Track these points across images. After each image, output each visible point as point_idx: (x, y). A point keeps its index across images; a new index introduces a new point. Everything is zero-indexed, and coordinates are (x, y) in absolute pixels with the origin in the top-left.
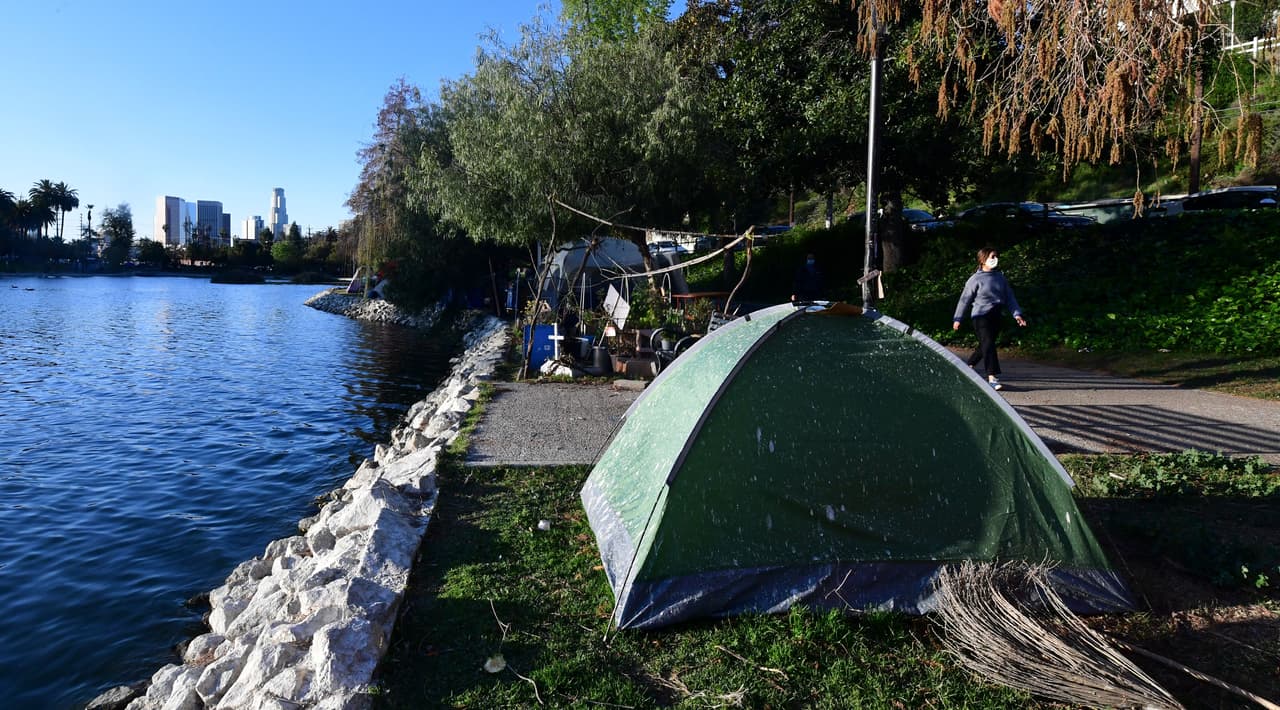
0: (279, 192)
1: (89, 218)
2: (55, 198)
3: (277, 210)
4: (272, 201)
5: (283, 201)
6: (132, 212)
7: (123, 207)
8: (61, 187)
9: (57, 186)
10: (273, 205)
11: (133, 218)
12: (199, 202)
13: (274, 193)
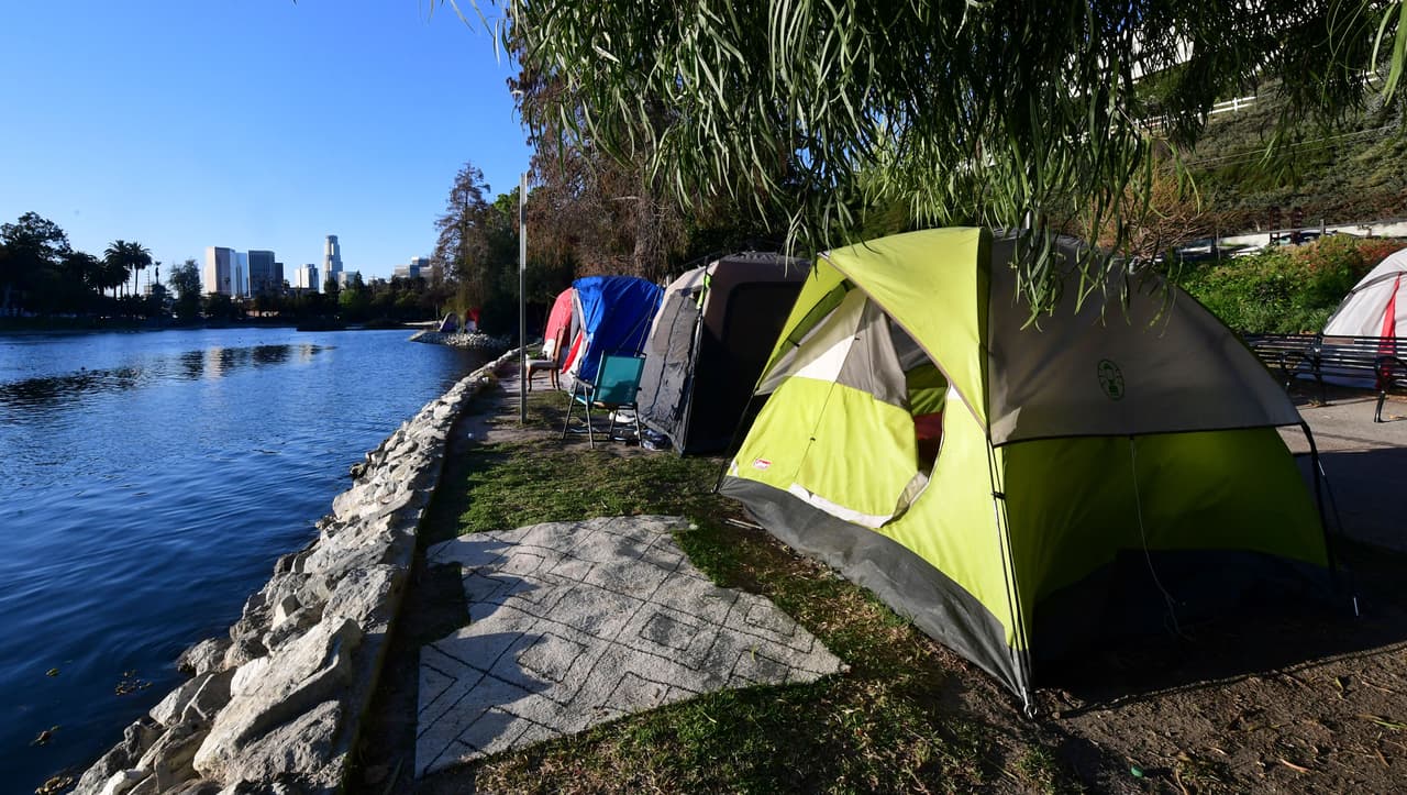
0: (333, 239)
1: (157, 274)
2: (129, 257)
3: (331, 258)
4: (325, 249)
5: (337, 249)
6: (199, 268)
7: (190, 263)
8: (135, 247)
9: (131, 245)
10: (326, 252)
11: (200, 273)
12: (250, 252)
13: (327, 240)
